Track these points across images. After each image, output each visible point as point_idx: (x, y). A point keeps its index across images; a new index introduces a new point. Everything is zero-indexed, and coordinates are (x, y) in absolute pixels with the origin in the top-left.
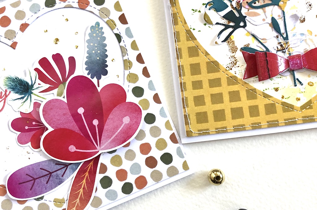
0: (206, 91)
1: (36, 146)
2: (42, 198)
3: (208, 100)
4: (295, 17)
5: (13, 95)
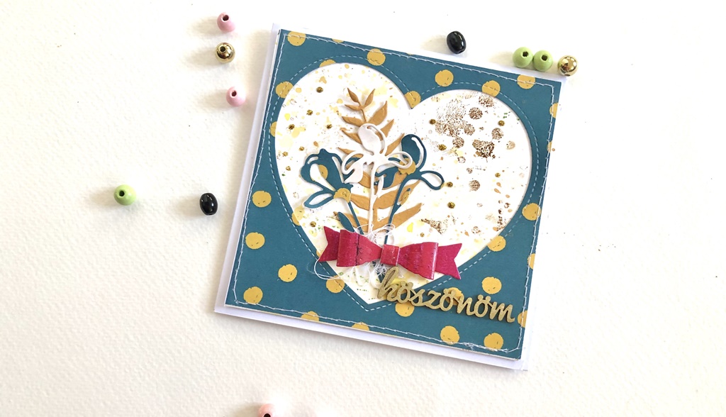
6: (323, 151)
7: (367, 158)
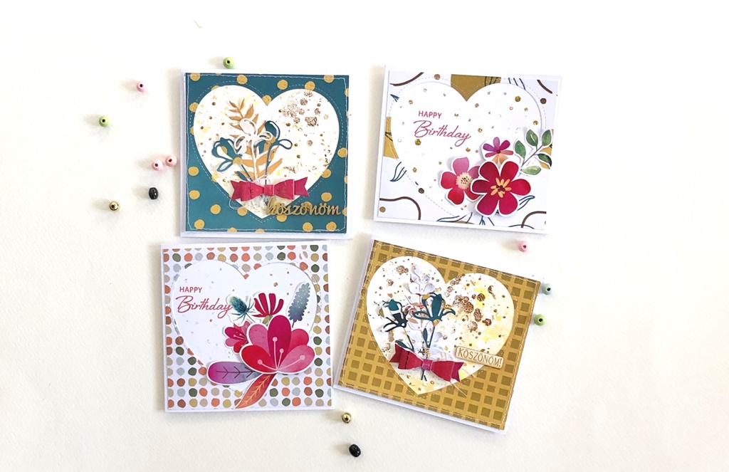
0: (362, 360)
1: (237, 350)
2: (228, 386)
3: (361, 366)
4: (440, 334)
5: (233, 311)
6: (222, 139)
7: (248, 138)
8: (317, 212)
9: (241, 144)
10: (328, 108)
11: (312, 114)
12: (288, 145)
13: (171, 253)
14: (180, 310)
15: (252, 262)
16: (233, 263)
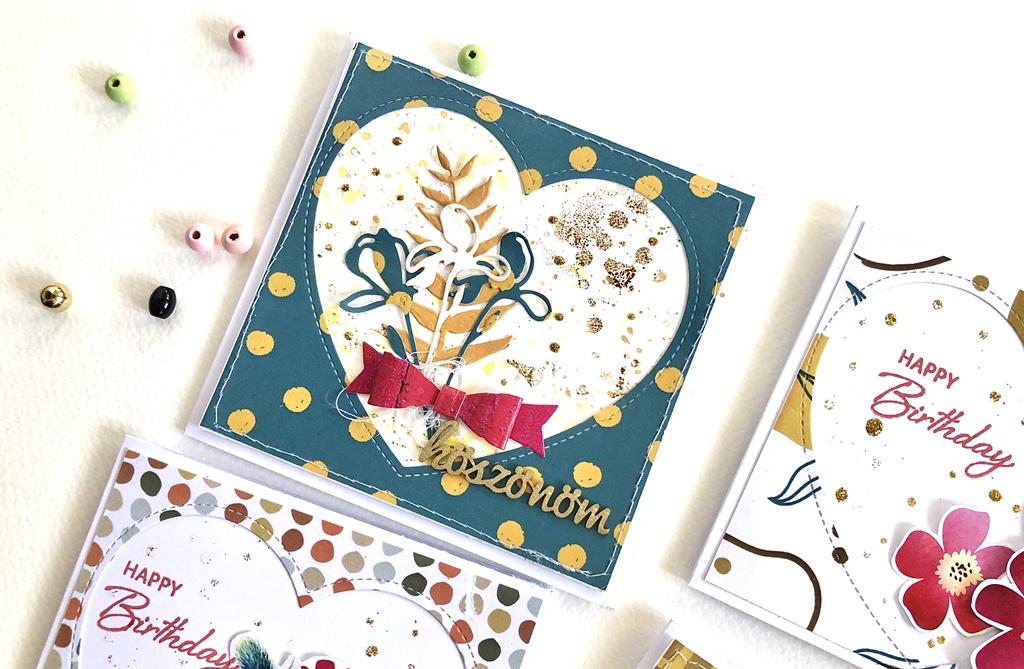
6: (383, 232)
7: (447, 255)
8: (550, 504)
9: (426, 262)
10: (672, 257)
11: (626, 257)
12: (539, 308)
13: (141, 467)
14: (103, 623)
15: (333, 570)
16: (283, 553)
